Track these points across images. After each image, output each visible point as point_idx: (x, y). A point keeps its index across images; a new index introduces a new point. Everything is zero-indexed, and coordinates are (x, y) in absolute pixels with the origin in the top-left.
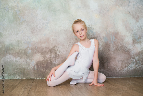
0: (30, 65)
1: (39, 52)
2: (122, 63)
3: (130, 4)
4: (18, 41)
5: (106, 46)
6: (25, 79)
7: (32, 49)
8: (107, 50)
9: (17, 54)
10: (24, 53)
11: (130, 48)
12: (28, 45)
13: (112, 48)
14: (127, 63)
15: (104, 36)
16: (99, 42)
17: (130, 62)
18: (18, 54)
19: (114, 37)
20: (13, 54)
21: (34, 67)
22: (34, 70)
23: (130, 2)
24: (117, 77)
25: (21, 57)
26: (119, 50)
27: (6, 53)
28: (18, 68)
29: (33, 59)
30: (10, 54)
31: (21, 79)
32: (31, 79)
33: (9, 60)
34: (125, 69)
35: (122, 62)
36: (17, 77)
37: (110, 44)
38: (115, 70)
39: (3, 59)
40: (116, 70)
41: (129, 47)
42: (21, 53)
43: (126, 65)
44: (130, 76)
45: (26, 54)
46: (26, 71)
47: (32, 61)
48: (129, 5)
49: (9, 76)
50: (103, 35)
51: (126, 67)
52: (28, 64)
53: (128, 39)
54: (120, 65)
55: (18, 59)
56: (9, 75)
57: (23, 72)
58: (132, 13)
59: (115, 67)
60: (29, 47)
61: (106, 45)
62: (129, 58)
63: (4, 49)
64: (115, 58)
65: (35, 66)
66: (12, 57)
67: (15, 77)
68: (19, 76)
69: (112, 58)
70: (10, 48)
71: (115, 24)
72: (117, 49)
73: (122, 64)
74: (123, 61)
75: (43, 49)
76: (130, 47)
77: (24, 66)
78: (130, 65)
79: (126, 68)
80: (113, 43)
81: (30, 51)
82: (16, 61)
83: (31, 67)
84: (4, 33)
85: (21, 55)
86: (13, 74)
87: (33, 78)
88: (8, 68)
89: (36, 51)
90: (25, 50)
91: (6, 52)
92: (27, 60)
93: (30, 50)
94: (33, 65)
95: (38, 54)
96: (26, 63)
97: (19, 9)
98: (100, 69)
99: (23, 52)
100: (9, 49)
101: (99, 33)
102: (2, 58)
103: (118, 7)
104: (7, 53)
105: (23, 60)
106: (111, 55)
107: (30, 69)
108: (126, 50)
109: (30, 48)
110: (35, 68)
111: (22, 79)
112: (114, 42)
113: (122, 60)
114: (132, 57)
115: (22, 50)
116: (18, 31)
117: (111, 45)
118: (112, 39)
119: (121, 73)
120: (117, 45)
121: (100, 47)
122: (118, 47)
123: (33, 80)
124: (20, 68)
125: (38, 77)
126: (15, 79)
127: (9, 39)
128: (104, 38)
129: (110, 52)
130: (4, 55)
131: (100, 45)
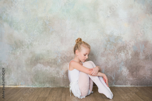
0: (60, 74)
1: (68, 61)
4: (48, 51)
5: (135, 55)
6: (55, 87)
7: (61, 58)
8: (136, 59)
10: (53, 63)
12: (58, 54)
15: (134, 45)
16: (128, 51)
18: (48, 63)
19: (143, 46)
20: (43, 63)
21: (64, 76)
24: (146, 85)
25: (51, 67)
26: (149, 59)
27: (37, 62)
28: (48, 77)
29: (63, 68)
30: (40, 63)
31: (51, 87)
32: (61, 88)
33: (39, 69)
36: (47, 85)
37: (139, 52)
38: (144, 79)
39: (33, 68)
40: (145, 78)
42: (51, 63)
45: (55, 63)
46: (55, 79)
47: (61, 70)
49: (40, 84)
50: (133, 43)
52: (58, 73)
54: (150, 74)
55: (48, 68)
57: (53, 80)
59: (144, 75)
60: (58, 57)
61: (135, 53)
63: (34, 59)
64: (144, 67)
65: (65, 75)
66: (42, 66)
67: (46, 85)
68: (49, 85)
69: (141, 66)
70: (40, 58)
72: (147, 58)
73: (151, 72)
77: (54, 75)
80: (142, 51)
81: (59, 61)
82: (46, 70)
83: (61, 76)
84: (34, 43)
85: (51, 65)
86: (43, 83)
87: (62, 86)
88: (38, 77)
89: (65, 60)
90: (54, 59)
91: (37, 61)
92: (57, 69)
94: (63, 74)
95: (67, 63)
96: (56, 72)
97: (48, 19)
98: (129, 78)
99: (53, 61)
100: (40, 59)
101: (128, 41)
103: (147, 15)
104: (37, 63)
105: (53, 69)
106: (140, 64)
107: (60, 78)
110: (65, 76)
112: (144, 51)
113: (151, 69)
115: (52, 60)
116: (48, 41)
117: (141, 53)
118: (141, 48)
119: (150, 81)
120: (146, 53)
121: (129, 56)
122: (147, 56)
123: (63, 88)
124: (50, 76)
125: (67, 85)
126: (45, 87)
127: (40, 49)
128: (133, 47)
129: (139, 61)
130: (35, 65)
131: (129, 54)
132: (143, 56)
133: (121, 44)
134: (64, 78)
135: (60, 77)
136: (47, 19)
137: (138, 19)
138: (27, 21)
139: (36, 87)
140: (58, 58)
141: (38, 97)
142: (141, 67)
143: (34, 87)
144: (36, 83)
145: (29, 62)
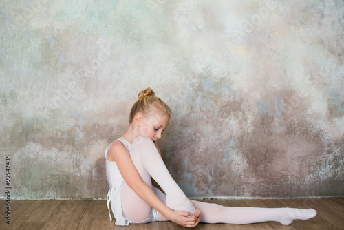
0: (82, 167)
1: (101, 137)
2: (302, 164)
3: (325, 21)
4: (53, 112)
5: (262, 123)
6: (71, 200)
7: (85, 130)
8: (264, 132)
9: (50, 140)
10: (67, 140)
11: (322, 128)
12: (77, 119)
13: (278, 127)
14: (314, 164)
15: (259, 98)
16: (246, 112)
17: (321, 161)
18: (54, 141)
19: (282, 101)
20: (41, 142)
21: (91, 172)
22: (90, 179)
23: (323, 16)
24: (287, 196)
25: (60, 149)
26: (295, 133)
27: (26, 138)
28: (52, 175)
29: (89, 154)
30: (34, 141)
31: (60, 199)
32: (83, 201)
33: (32, 156)
34: (309, 179)
35: (302, 161)
36: (51, 195)
37: (273, 117)
38: (283, 180)
39: (17, 153)
40: (286, 179)
41: (318, 125)
42: (60, 140)
43: (312, 168)
44: (321, 195)
45: (71, 141)
46: (71, 181)
47: (85, 157)
48: (320, 24)
49: (33, 193)
50: (257, 96)
51: (310, 172)
52: (77, 165)
53: (318, 105)
54: (297, 168)
55: (53, 153)
56: (33, 190)
57: (65, 183)
58: (329, 42)
59: (283, 172)
60: (79, 126)
61: (263, 119)
62: (319, 152)
63: (20, 130)
64: (283, 152)
65: (94, 170)
66: (38, 147)
67: (48, 195)
68: (55, 193)
69: (277, 151)
70: (35, 128)
71: (285, 71)
72: (290, 131)
73: (301, 165)
74: (303, 159)
75: (112, 129)
76: (322, 125)
77: (66, 171)
78: (320, 168)
79: (311, 175)
80: (279, 113)
81: (81, 135)
82: (48, 157)
83: (85, 171)
84: (21, 93)
85: (59, 145)
86: (42, 189)
87: (86, 196)
88: (30, 174)
89: (95, 134)
90: (69, 132)
91: (26, 136)
92: (75, 156)
93: (81, 133)
94: (89, 168)
95: (100, 142)
96: (72, 163)
97: (55, 35)
98: (248, 178)
99: (65, 136)
100: (33, 131)
101: (246, 90)
102: (15, 151)
103: (293, 28)
104: (27, 140)
105: (65, 155)
106: (274, 145)
107: (82, 177)
108: (311, 131)
109: (82, 128)
110: (94, 174)
111: (63, 199)
112: (283, 114)
113: (300, 157)
114: (326, 149)
115: (63, 133)
116: (54, 87)
117: (276, 119)
118: (276, 108)
119: (299, 187)
120: (289, 120)
121: (248, 125)
122: (291, 126)
123: (89, 201)
124: (58, 173)
125: (99, 195)
126: (46, 199)
127: (33, 107)
128: (258, 103)
129: (272, 138)
130: (22, 145)
131: (249, 121)
132: (281, 125)
133: (229, 97)
134: (90, 176)
135: (81, 175)
136: (53, 34)
137: (269, 37)
138: (4, 39)
139: (23, 198)
140: (77, 128)
141: (22, 222)
142: (277, 153)
143: (19, 199)
144: (24, 189)
145: (8, 137)
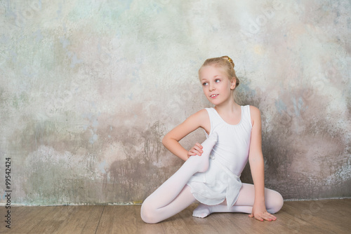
0: (96, 171)
1: (116, 140)
2: (323, 164)
3: (340, 19)
4: (66, 113)
6: (85, 206)
7: (100, 132)
8: (284, 132)
9: (63, 144)
10: (81, 143)
11: (342, 128)
12: (90, 121)
13: (297, 127)
14: (335, 164)
15: (277, 98)
16: (265, 112)
17: (342, 161)
20: (54, 145)
21: (105, 176)
22: (105, 183)
23: (338, 15)
24: (309, 197)
25: (74, 153)
26: (315, 133)
27: (38, 141)
28: (65, 179)
29: (103, 157)
30: (46, 144)
31: (73, 204)
32: (98, 206)
33: (44, 160)
34: (330, 180)
35: (323, 161)
36: (64, 200)
38: (304, 181)
39: (29, 156)
40: (307, 181)
41: (338, 125)
42: (74, 143)
43: (333, 168)
44: (343, 196)
45: (85, 143)
46: (85, 185)
47: (100, 160)
48: (336, 23)
49: (45, 198)
50: (275, 95)
51: (331, 173)
52: (91, 168)
53: (337, 104)
54: (318, 169)
55: (66, 156)
56: (45, 196)
57: (78, 187)
58: (346, 41)
59: (304, 173)
60: (93, 128)
62: (340, 152)
63: (32, 133)
64: (304, 152)
65: (109, 174)
66: (51, 151)
67: (60, 200)
68: (69, 198)
69: (297, 151)
70: (47, 131)
71: (302, 69)
72: (309, 130)
73: (322, 166)
74: (323, 159)
75: (128, 131)
76: (342, 124)
77: (80, 175)
78: (341, 168)
79: (333, 175)
81: (95, 137)
82: (61, 161)
83: (99, 175)
84: (32, 95)
85: (73, 148)
86: (54, 194)
87: (102, 201)
88: (42, 179)
89: (109, 136)
90: (82, 135)
91: (38, 139)
92: (89, 159)
93: (96, 135)
94: (104, 172)
95: (115, 144)
96: (86, 167)
97: (68, 35)
98: (269, 180)
99: (79, 139)
100: (45, 134)
101: (263, 90)
102: (27, 155)
103: (309, 26)
104: (39, 143)
105: (79, 158)
106: (294, 145)
107: (96, 182)
108: (330, 131)
109: (96, 130)
110: (109, 177)
111: (77, 204)
112: (302, 113)
113: (322, 157)
114: (347, 149)
115: (76, 135)
116: (66, 89)
117: (294, 119)
119: (320, 188)
120: (309, 119)
121: (267, 125)
122: (310, 125)
123: (104, 206)
124: (71, 177)
125: (115, 200)
126: (59, 204)
127: (45, 109)
128: (276, 103)
129: (291, 138)
130: (33, 148)
131: (267, 121)
132: (300, 125)
133: (247, 96)
134: (105, 180)
135: (95, 180)
136: (65, 35)
137: (285, 36)
138: (15, 40)
139: (34, 205)
140: (91, 130)
142: (297, 154)
143: (30, 205)
144: (36, 195)
145: (19, 140)
